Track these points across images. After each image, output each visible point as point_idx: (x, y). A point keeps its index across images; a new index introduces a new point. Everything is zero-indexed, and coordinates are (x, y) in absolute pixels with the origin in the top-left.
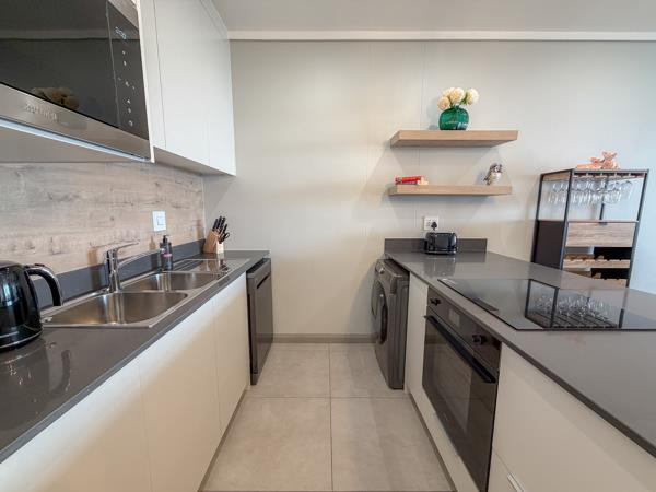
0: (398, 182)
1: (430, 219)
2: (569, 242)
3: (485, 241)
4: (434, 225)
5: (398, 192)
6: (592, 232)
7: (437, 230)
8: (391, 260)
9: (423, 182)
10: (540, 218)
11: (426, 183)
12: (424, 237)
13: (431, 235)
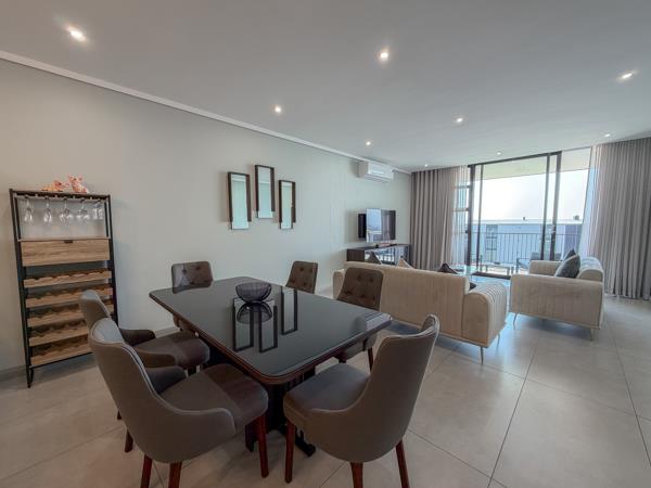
6: (58, 250)
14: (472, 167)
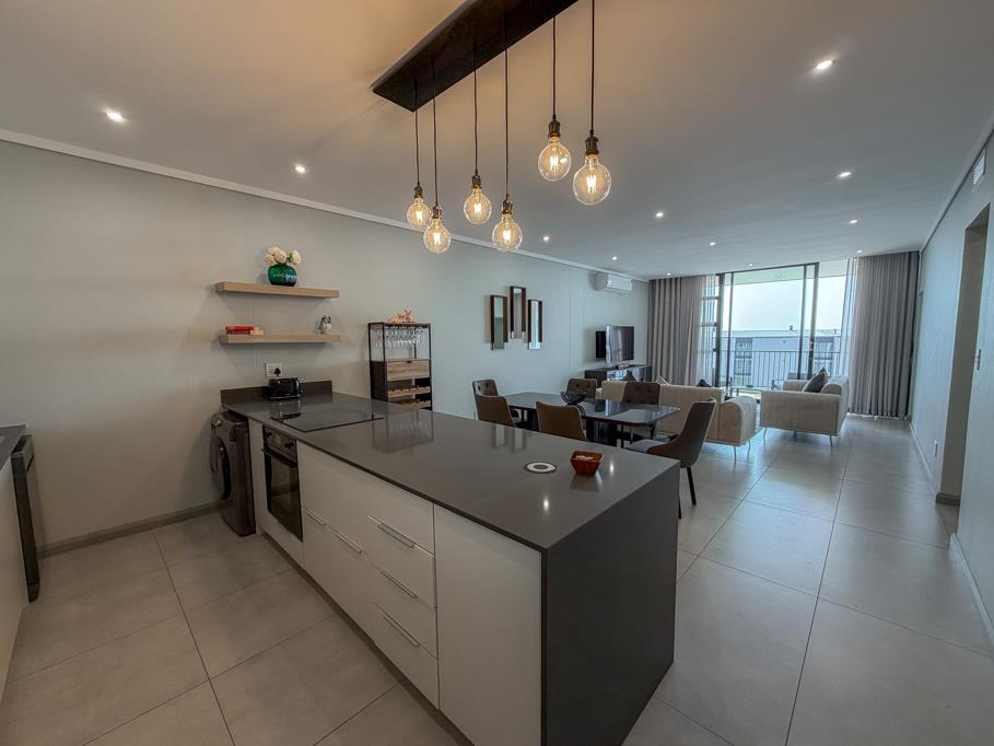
0: (229, 331)
1: (272, 366)
2: (390, 378)
3: (330, 382)
4: (277, 372)
5: (230, 342)
6: (404, 369)
7: (282, 376)
8: (231, 412)
9: (257, 332)
10: (373, 359)
11: (261, 333)
12: (266, 384)
13: (272, 382)
14: (721, 276)
